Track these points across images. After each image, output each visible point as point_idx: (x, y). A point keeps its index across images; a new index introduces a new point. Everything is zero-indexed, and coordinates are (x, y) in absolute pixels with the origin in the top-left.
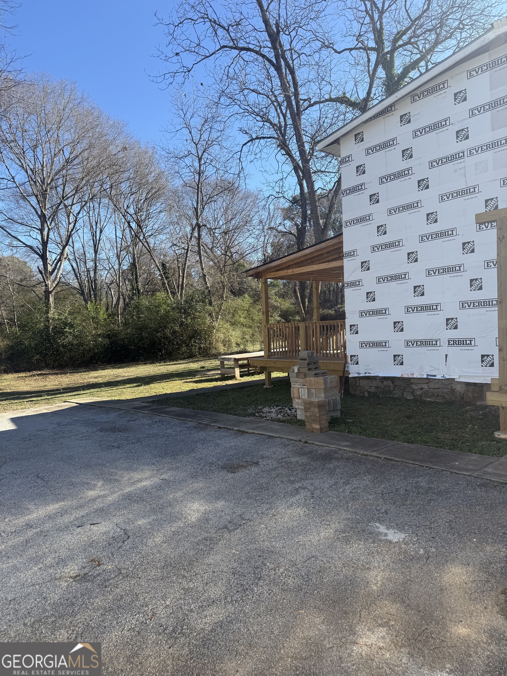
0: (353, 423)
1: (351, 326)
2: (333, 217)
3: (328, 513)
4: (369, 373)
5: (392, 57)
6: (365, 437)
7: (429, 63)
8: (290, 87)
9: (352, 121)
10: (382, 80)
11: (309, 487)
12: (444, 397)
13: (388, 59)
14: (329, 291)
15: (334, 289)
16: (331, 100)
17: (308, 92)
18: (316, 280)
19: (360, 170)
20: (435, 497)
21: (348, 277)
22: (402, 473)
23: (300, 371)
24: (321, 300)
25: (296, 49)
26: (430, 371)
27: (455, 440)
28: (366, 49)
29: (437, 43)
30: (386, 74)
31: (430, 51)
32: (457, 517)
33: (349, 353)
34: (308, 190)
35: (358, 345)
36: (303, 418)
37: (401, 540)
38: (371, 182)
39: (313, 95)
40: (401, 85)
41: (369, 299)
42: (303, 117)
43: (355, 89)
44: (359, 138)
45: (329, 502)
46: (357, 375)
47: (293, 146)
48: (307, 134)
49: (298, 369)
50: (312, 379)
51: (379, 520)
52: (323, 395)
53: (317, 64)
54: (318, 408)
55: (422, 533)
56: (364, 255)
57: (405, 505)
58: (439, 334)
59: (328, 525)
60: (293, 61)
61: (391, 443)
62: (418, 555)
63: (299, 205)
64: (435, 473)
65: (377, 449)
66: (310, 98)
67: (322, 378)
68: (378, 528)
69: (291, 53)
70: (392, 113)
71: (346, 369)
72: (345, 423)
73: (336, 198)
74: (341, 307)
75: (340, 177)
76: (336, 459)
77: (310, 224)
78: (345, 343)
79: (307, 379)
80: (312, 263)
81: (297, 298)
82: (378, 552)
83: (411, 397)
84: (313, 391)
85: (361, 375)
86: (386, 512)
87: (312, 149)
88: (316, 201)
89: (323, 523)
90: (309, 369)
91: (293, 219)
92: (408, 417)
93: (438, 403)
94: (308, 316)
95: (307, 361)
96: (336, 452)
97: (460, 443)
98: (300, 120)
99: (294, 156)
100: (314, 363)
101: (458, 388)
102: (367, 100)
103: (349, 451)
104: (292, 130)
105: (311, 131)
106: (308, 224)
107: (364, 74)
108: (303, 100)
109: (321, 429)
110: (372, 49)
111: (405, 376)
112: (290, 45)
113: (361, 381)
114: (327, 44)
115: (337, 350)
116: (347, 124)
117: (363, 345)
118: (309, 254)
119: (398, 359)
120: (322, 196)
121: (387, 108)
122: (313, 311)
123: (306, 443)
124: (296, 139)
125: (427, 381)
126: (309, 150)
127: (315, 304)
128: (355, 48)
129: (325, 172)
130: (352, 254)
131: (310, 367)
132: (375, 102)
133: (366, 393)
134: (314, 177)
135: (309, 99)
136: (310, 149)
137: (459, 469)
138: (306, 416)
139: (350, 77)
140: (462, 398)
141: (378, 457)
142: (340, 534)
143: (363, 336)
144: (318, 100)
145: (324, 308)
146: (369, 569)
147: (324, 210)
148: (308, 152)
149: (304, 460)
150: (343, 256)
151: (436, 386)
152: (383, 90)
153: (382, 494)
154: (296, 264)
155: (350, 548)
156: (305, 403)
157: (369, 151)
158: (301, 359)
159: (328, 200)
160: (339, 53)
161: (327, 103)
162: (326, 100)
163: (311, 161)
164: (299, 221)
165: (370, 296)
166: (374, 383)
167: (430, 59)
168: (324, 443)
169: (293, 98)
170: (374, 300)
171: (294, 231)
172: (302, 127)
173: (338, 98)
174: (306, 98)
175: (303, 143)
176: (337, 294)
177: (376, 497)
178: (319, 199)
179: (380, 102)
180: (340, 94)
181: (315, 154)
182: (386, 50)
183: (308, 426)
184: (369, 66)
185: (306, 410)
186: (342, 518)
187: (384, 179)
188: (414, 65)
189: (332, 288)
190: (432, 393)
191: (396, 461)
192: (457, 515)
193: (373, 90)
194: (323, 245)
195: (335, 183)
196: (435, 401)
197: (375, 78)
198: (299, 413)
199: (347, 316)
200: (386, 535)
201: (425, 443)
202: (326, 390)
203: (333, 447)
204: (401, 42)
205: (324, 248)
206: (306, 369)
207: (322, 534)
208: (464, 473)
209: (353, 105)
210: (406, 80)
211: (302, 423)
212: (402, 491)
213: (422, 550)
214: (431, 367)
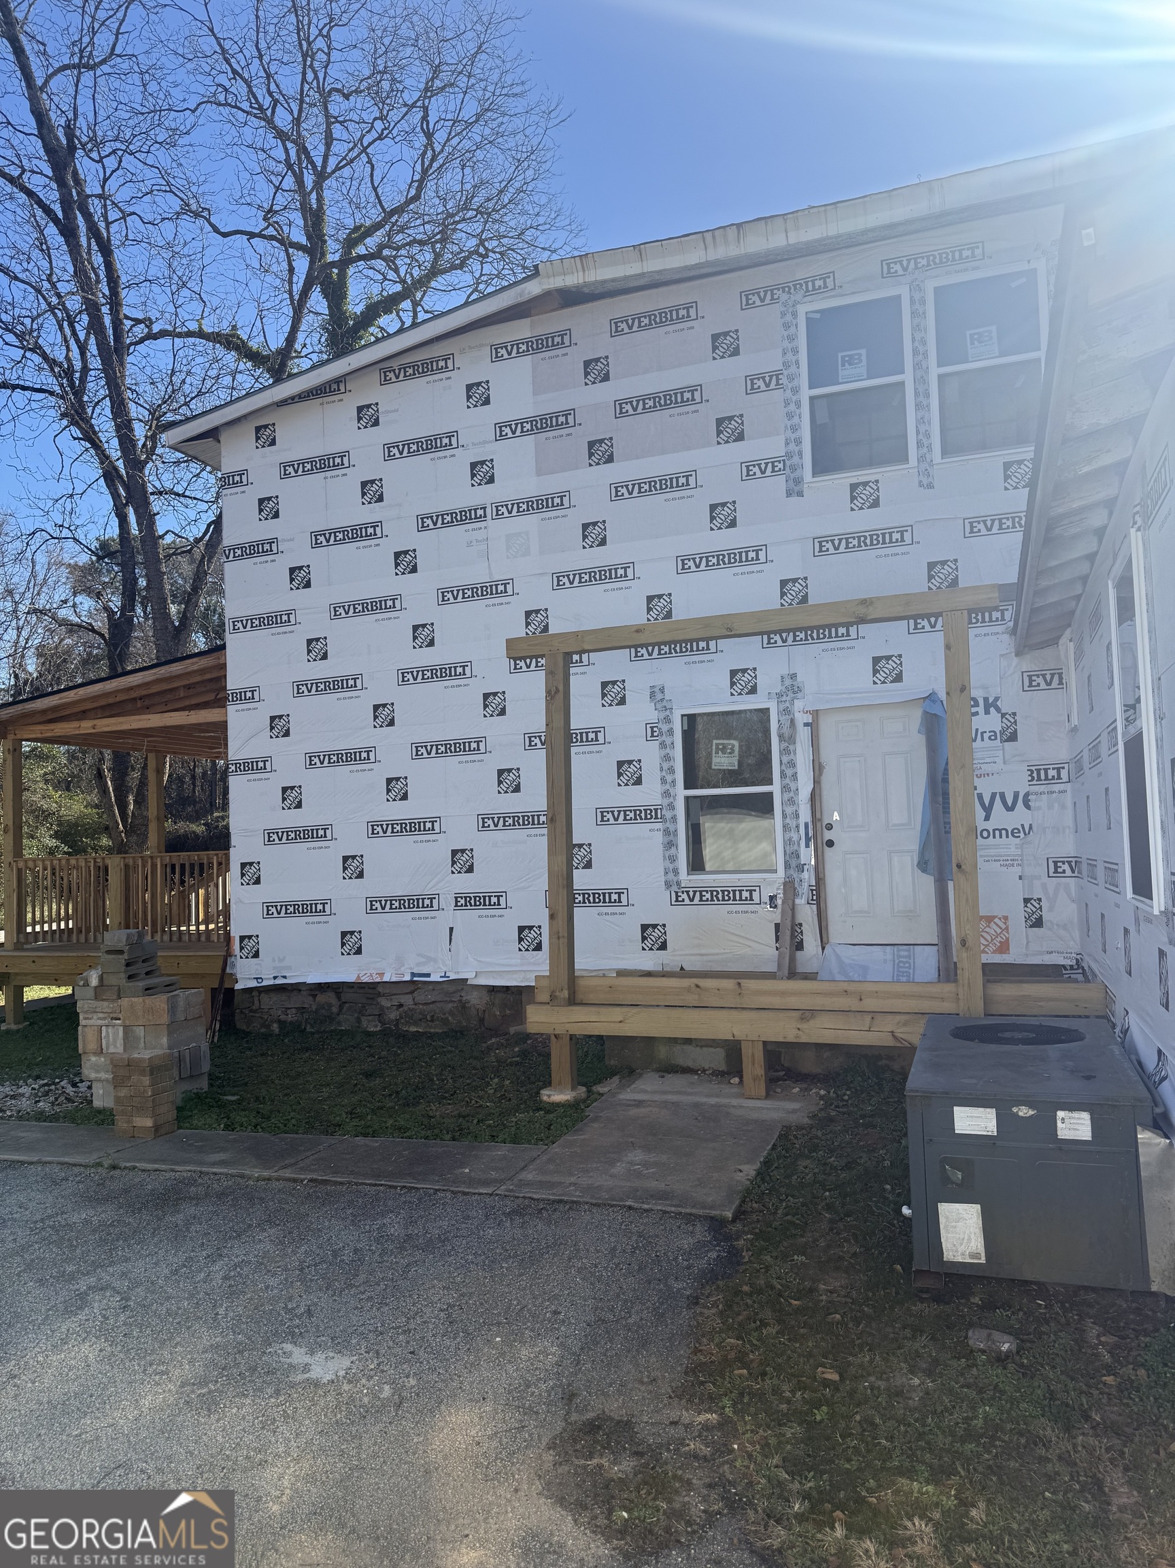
0: (239, 1102)
1: (243, 865)
2: (203, 602)
3: (163, 1342)
4: (285, 977)
5: (343, 276)
6: (267, 1135)
7: (419, 308)
8: (98, 281)
9: (248, 395)
10: (320, 318)
11: (117, 1284)
12: (445, 1022)
13: (335, 277)
14: (193, 777)
15: (205, 773)
16: (201, 334)
17: (144, 304)
18: (157, 752)
19: (268, 507)
20: (418, 1255)
21: (238, 749)
22: (349, 1212)
23: (105, 982)
24: (171, 798)
25: (118, 198)
26: (418, 965)
27: (464, 1117)
28: (287, 244)
29: (434, 272)
30: (329, 307)
31: (423, 283)
32: (463, 1295)
33: (236, 931)
34: (140, 531)
35: (259, 911)
36: (109, 1103)
37: (342, 1373)
38: (292, 540)
39: (158, 315)
40: (361, 338)
41: (287, 803)
42: (129, 359)
43: (258, 323)
44: (265, 436)
45: (169, 1312)
46: (254, 984)
47: (104, 422)
48: (141, 402)
49: (101, 979)
50: (138, 1001)
51: (293, 1336)
52: (165, 1040)
53: (169, 246)
54: (152, 1074)
55: (389, 1348)
56: (276, 699)
57: (351, 1286)
58: (438, 883)
59: (162, 1373)
60: (108, 224)
61: (327, 1140)
62: (379, 1403)
63: (118, 565)
64: (420, 1200)
65: (292, 1161)
66: (150, 319)
67: (164, 997)
68: (288, 1355)
69: (105, 206)
70: (340, 397)
71: (228, 970)
72: (219, 1107)
73: (209, 561)
74: (223, 818)
75: (221, 512)
76: (191, 1198)
77: (145, 613)
78: (227, 907)
79: (125, 1002)
80: (147, 709)
81: (104, 791)
82: (286, 1416)
83: (376, 1026)
84: (140, 1031)
85: (265, 983)
86: (309, 1312)
87: (153, 438)
88: (159, 561)
89: (150, 1370)
90: (130, 977)
91: (99, 595)
92: (368, 1075)
93: (432, 1036)
94: (134, 838)
95: (126, 956)
96: (192, 1182)
97: (475, 1121)
98: (122, 364)
99: (106, 446)
100: (144, 961)
101: (474, 999)
102: (287, 352)
103: (227, 1174)
104: (103, 382)
105: (151, 395)
106: (139, 611)
107: (280, 297)
108: (132, 319)
109: (157, 1128)
110: (298, 247)
111: (365, 979)
112: (103, 187)
113: (264, 997)
114: (194, 207)
115: (207, 922)
116: (239, 399)
117: (273, 910)
118: (139, 686)
119: (350, 942)
120: (176, 551)
121: (329, 383)
122: (147, 826)
123: (114, 1167)
124: (112, 407)
125: (411, 988)
126: (143, 439)
127: (152, 810)
128: (260, 235)
129: (183, 495)
130: (248, 696)
131: (132, 970)
132: (305, 364)
133: (275, 1026)
134: (156, 504)
135: (148, 322)
136: (146, 437)
137: (471, 1182)
138: (118, 1100)
139: (247, 295)
140: (482, 1020)
141: (295, 1180)
142: (193, 1392)
143: (271, 891)
144: (170, 328)
145: (177, 817)
146: (263, 1463)
147: (180, 581)
148: (140, 444)
149: (107, 1213)
150: (226, 698)
151: (430, 998)
152: (323, 340)
153: (302, 1270)
154: (102, 707)
155: (218, 1420)
156: (115, 1066)
157: (290, 469)
158: (108, 952)
159: (192, 561)
160: (225, 235)
161: (192, 340)
162: (190, 334)
163: (150, 465)
164: (116, 602)
165: (291, 796)
166: (296, 1001)
167: (421, 299)
168: (164, 1161)
169: (105, 310)
170: (299, 805)
171: (101, 623)
172: (128, 381)
173: (218, 334)
174: (141, 316)
175: (130, 421)
176: (212, 784)
177: (286, 1279)
178: (168, 557)
179: (313, 368)
180: (225, 328)
181: (159, 451)
182: (330, 258)
183: (121, 1124)
184: (291, 282)
185: (118, 1082)
186: (200, 1347)
187: (324, 538)
188: (389, 304)
189: (199, 771)
190: (420, 1013)
191: (336, 1183)
192: (464, 1290)
193: (301, 337)
194: (176, 668)
195: (209, 526)
196: (425, 1033)
197: (306, 311)
198: (98, 1090)
199: (233, 843)
200: (306, 1368)
201: (402, 1130)
202: (172, 1027)
203: (184, 1170)
204: (361, 250)
205: (179, 677)
206: (123, 976)
207: (146, 1403)
208: (481, 1191)
209: (255, 357)
210: (371, 330)
211: (104, 1118)
212: (347, 1255)
213: (387, 1387)
214: (420, 955)
